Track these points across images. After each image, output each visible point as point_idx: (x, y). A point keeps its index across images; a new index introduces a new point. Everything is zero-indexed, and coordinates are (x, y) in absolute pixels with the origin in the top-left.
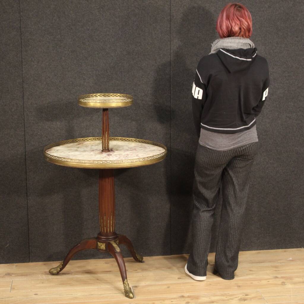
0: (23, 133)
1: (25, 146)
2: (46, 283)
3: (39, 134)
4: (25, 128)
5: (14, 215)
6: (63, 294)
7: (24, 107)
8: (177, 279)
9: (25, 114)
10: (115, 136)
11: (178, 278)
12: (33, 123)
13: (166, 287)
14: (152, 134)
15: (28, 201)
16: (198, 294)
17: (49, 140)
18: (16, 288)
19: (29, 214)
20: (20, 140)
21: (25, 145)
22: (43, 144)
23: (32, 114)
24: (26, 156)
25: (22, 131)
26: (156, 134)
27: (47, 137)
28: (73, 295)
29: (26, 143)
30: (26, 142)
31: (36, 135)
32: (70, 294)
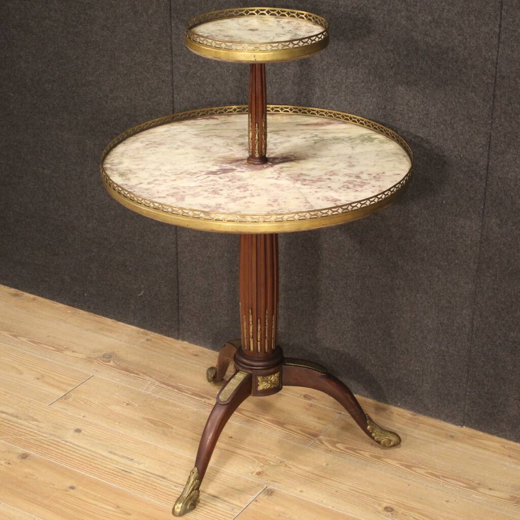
0: (169, 68)
1: (173, 97)
3: (198, 74)
4: (173, 55)
5: (152, 237)
7: (171, 7)
8: (381, 509)
9: (173, 25)
10: (356, 112)
14: (442, 126)
20: (163, 81)
21: (173, 93)
22: (207, 98)
25: (167, 61)
26: (453, 128)
27: (213, 86)
28: (130, 463)
29: (175, 92)
30: (174, 87)
31: (194, 77)
32: (129, 456)
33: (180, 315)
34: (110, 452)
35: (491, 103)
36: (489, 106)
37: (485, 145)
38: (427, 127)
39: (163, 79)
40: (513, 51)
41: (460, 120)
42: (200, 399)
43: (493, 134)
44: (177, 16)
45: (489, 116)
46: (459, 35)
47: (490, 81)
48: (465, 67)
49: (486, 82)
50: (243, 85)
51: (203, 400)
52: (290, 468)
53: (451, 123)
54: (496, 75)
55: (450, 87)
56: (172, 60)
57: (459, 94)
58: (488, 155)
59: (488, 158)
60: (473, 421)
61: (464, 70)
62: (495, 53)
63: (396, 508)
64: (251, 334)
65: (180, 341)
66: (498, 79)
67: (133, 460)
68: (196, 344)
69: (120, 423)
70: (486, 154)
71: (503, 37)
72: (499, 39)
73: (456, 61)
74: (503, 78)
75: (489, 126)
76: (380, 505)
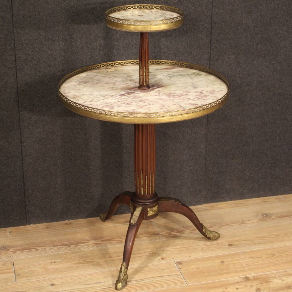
0: (13, 59)
1: (17, 76)
2: (59, 261)
3: (35, 58)
4: (16, 50)
5: (4, 168)
6: (89, 283)
7: (13, 21)
8: (228, 247)
9: (15, 32)
11: (229, 245)
12: (27, 44)
13: (218, 262)
14: (186, 54)
15: (23, 149)
16: (266, 273)
17: (49, 67)
18: (22, 275)
19: (24, 165)
20: (9, 68)
21: (17, 74)
23: (24, 30)
24: (19, 90)
25: (12, 55)
26: (192, 54)
27: (46, 62)
28: (103, 284)
29: (18, 72)
30: (17, 70)
31: (32, 61)
32: (98, 282)
33: (27, 210)
34: (85, 285)
35: (210, 37)
36: (209, 39)
37: (208, 59)
38: (178, 57)
39: (9, 67)
40: (219, 10)
41: (195, 49)
42: (84, 244)
43: (211, 52)
44: (18, 26)
45: (209, 44)
46: (192, 6)
47: (208, 26)
48: (196, 22)
49: (207, 27)
50: (67, 58)
51: (86, 244)
52: (170, 250)
53: (190, 51)
54: (212, 23)
55: (189, 33)
56: (15, 53)
57: (194, 36)
58: (210, 63)
59: (210, 65)
60: (208, 200)
61: (196, 23)
62: (211, 12)
63: (232, 243)
64: (142, 185)
65: (27, 226)
66: (213, 25)
67: (101, 282)
68: (40, 223)
69: (67, 272)
70: (208, 63)
71: (214, 4)
72: (212, 5)
73: (191, 20)
74: (215, 23)
75: (209, 49)
76: (225, 245)
